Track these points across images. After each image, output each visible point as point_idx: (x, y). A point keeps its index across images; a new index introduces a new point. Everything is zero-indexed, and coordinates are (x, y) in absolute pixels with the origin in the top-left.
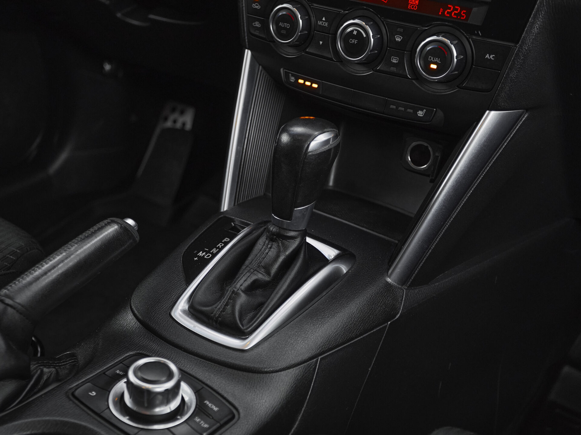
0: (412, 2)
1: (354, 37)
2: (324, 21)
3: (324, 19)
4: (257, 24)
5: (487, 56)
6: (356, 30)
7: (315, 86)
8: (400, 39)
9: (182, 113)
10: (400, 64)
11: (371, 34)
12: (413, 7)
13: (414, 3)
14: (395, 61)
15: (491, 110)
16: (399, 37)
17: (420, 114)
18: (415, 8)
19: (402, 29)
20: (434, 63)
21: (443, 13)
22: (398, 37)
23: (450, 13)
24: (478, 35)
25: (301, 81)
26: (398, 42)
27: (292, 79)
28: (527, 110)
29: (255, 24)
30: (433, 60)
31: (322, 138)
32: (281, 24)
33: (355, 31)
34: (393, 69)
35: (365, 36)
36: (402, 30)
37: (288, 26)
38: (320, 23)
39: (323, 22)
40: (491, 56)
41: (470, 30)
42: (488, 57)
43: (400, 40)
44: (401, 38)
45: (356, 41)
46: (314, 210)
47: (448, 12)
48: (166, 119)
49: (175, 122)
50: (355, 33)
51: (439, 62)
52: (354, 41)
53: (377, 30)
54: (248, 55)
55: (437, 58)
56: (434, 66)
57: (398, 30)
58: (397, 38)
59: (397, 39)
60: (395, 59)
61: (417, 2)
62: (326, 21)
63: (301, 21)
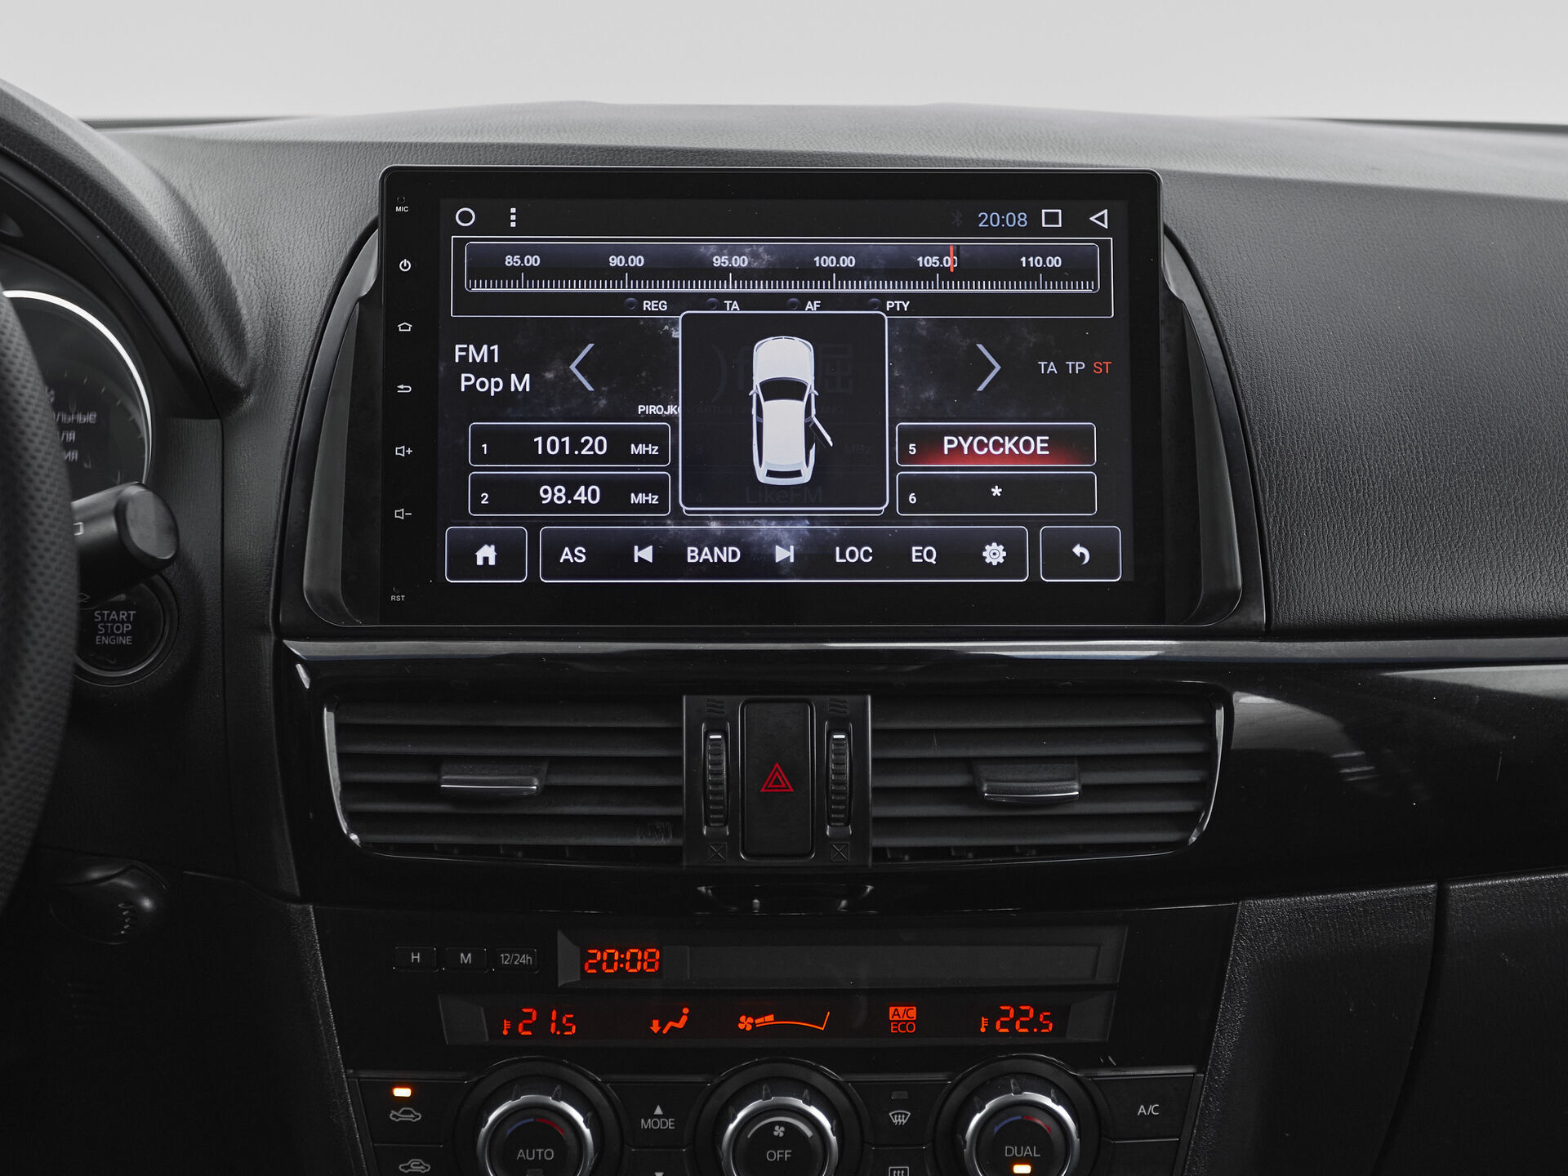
0: (898, 1015)
1: (778, 1143)
2: (659, 1116)
3: (658, 1111)
4: (417, 1166)
5: (1142, 1110)
6: (780, 1124)
8: (905, 1119)
11: (827, 1127)
12: (903, 1027)
13: (906, 1018)
16: (901, 1114)
18: (911, 1027)
19: (906, 1093)
20: (1022, 1161)
21: (992, 1027)
22: (898, 1114)
23: (1011, 1024)
24: (1108, 1065)
26: (900, 1126)
29: (409, 1167)
30: (1019, 1152)
32: (521, 1154)
33: (777, 1128)
35: (809, 1133)
36: (905, 1095)
37: (548, 1154)
38: (647, 1124)
39: (659, 1119)
40: (1151, 1108)
41: (1082, 1056)
42: (1144, 1111)
43: (904, 1122)
44: (906, 1115)
45: (788, 1153)
47: (1004, 1025)
50: (779, 1131)
51: (1035, 1155)
52: (780, 1153)
55: (1028, 1147)
56: (1022, 1169)
57: (895, 1095)
58: (896, 1116)
59: (895, 1121)
60: (899, 1172)
61: (913, 1013)
62: (666, 1115)
63: (587, 1131)
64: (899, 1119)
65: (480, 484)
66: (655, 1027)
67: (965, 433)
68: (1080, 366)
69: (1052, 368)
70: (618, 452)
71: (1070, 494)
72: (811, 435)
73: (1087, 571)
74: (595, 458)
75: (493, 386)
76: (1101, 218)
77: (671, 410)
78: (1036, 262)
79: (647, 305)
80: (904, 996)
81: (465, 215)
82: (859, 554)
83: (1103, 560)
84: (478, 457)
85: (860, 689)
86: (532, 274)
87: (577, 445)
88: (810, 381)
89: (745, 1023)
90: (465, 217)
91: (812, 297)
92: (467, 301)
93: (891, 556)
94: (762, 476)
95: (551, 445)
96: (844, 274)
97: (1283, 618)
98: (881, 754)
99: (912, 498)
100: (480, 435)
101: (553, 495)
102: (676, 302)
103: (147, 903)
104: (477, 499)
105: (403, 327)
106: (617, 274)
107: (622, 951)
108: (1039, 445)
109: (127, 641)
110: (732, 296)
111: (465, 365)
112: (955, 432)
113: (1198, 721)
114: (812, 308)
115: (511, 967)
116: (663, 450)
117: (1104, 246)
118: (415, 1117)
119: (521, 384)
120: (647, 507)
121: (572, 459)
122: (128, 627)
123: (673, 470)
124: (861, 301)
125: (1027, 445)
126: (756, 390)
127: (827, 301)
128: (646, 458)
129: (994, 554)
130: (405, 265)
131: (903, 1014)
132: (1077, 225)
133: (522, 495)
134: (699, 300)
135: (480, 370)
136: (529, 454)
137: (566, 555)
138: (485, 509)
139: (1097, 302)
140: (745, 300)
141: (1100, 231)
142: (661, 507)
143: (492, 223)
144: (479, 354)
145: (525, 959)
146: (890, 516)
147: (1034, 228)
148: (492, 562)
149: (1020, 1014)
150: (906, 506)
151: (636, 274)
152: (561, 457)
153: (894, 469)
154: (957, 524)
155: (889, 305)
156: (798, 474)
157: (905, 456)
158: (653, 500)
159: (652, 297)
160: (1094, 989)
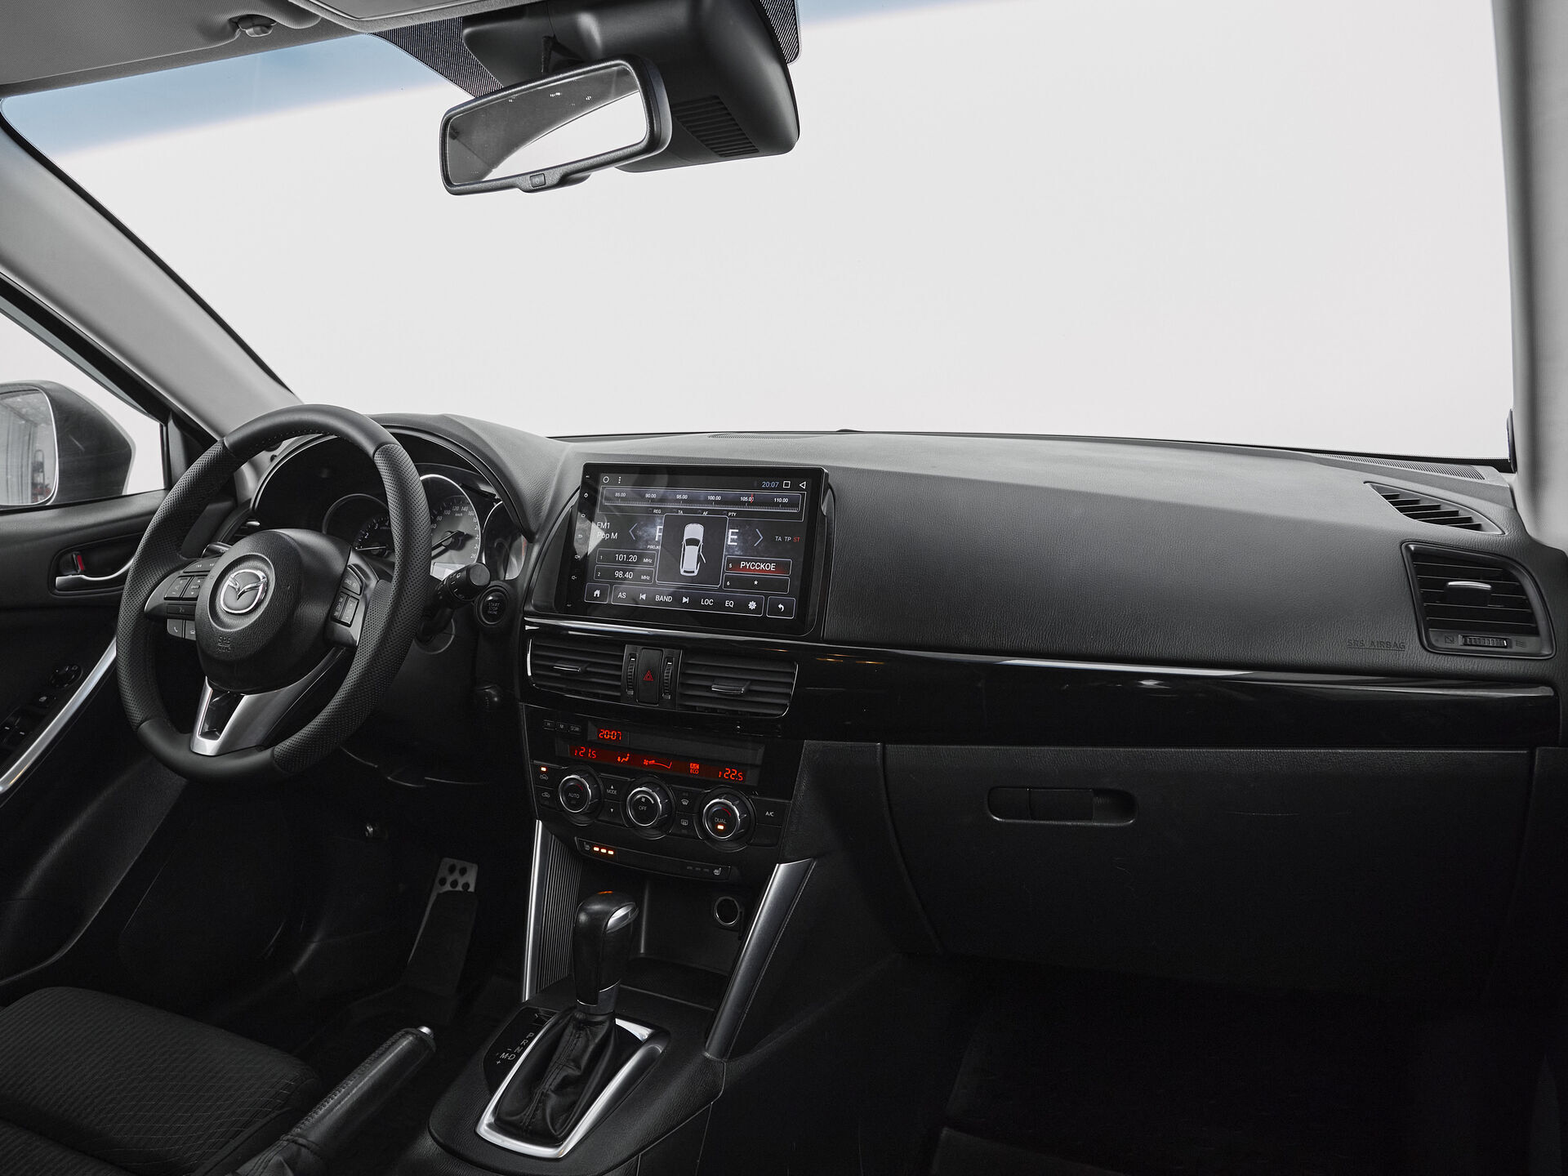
1: (644, 803)
3: (612, 787)
4: (546, 795)
6: (644, 797)
7: (611, 853)
8: (687, 803)
9: (463, 872)
10: (690, 827)
11: (659, 800)
12: (693, 771)
14: (684, 824)
15: (780, 863)
16: (686, 801)
17: (717, 872)
18: (696, 771)
20: (721, 824)
21: (722, 775)
23: (729, 775)
24: (755, 794)
25: (596, 849)
26: (685, 806)
27: (587, 847)
28: (815, 858)
29: (544, 795)
30: (719, 821)
31: (620, 913)
32: (570, 794)
34: (684, 832)
35: (653, 802)
36: (687, 795)
37: (577, 796)
38: (608, 791)
39: (612, 790)
40: (771, 813)
41: (748, 790)
42: (769, 814)
45: (646, 808)
46: (621, 986)
47: (726, 775)
48: (443, 882)
49: (454, 884)
50: (643, 800)
51: (724, 823)
52: (643, 807)
53: (664, 796)
54: (539, 825)
55: (722, 819)
56: (721, 827)
57: (684, 794)
58: (684, 801)
60: (684, 822)
61: (698, 767)
62: (614, 789)
63: (590, 790)
64: (685, 803)
65: (599, 570)
66: (619, 760)
67: (748, 561)
68: (789, 539)
69: (780, 539)
70: (640, 561)
71: (779, 585)
72: (699, 559)
73: (783, 614)
74: (633, 563)
75: (606, 537)
76: (803, 485)
77: (657, 547)
78: (779, 500)
79: (655, 511)
80: (695, 760)
81: (605, 479)
82: (709, 602)
83: (787, 612)
84: (599, 560)
85: (680, 648)
86: (623, 499)
87: (628, 558)
88: (701, 541)
89: (646, 762)
90: (606, 479)
91: (706, 510)
92: (603, 508)
93: (719, 604)
94: (682, 573)
95: (620, 557)
96: (717, 502)
98: (683, 672)
99: (728, 583)
100: (600, 553)
101: (619, 575)
102: (663, 510)
103: (496, 699)
104: (597, 575)
106: (648, 500)
107: (610, 731)
108: (772, 567)
109: (496, 613)
110: (681, 509)
111: (599, 529)
112: (745, 560)
113: (790, 670)
114: (705, 514)
115: (575, 732)
116: (653, 561)
117: (803, 495)
118: (546, 778)
119: (614, 536)
120: (646, 580)
121: (626, 563)
122: (497, 608)
123: (655, 568)
124: (721, 512)
125: (768, 566)
126: (684, 542)
127: (710, 512)
128: (648, 564)
129: (752, 605)
130: (586, 495)
131: (694, 767)
132: (795, 487)
133: (609, 574)
134: (671, 510)
136: (613, 560)
137: (620, 596)
138: (599, 578)
139: (798, 516)
140: (685, 510)
141: (803, 490)
142: (650, 581)
143: (614, 483)
144: (604, 526)
145: (577, 729)
146: (720, 589)
147: (780, 488)
148: (598, 596)
149: (732, 772)
150: (726, 586)
151: (653, 500)
152: (623, 562)
153: (724, 572)
154: (739, 593)
155: (730, 514)
156: (693, 572)
157: (728, 569)
158: (648, 578)
159: (657, 508)
160: (753, 766)
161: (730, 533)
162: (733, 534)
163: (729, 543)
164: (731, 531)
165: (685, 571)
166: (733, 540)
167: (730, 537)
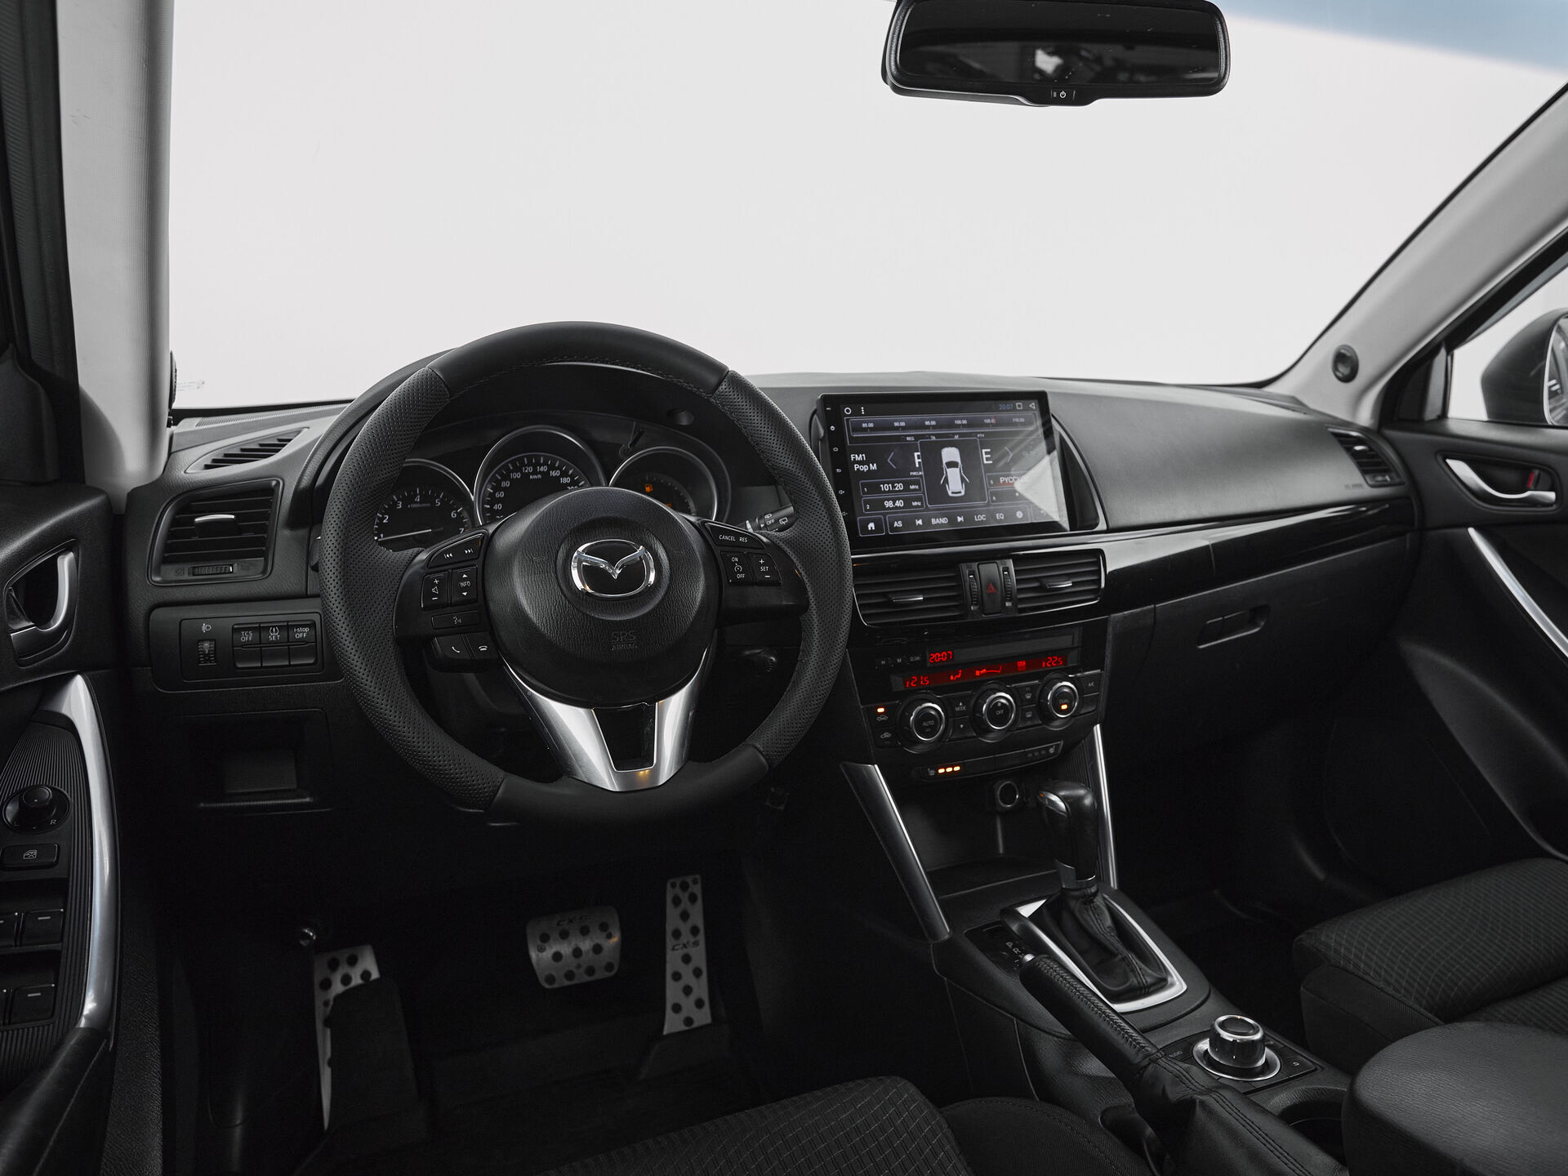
1: (1000, 708)
3: (960, 704)
4: (886, 734)
5: (1090, 685)
6: (998, 702)
7: (957, 768)
8: (1030, 696)
10: (1033, 718)
11: (1011, 700)
12: (1023, 668)
14: (1029, 716)
15: (1096, 725)
17: (1052, 750)
18: (1025, 667)
19: (1030, 688)
20: (1064, 704)
21: (1046, 665)
22: (1028, 695)
23: (1052, 664)
24: (1080, 671)
25: (941, 771)
26: (1029, 700)
27: (932, 773)
29: (883, 736)
30: (1063, 702)
32: (924, 724)
33: (997, 704)
34: (1028, 723)
35: (1007, 703)
37: (932, 723)
38: (957, 709)
39: (961, 707)
40: (1092, 684)
45: (1002, 710)
47: (1049, 664)
48: (326, 985)
49: (346, 980)
51: (1067, 702)
52: (999, 711)
55: (1065, 699)
56: (1064, 707)
57: (1026, 690)
60: (1029, 714)
62: (963, 705)
63: (943, 714)
64: (1028, 697)
65: (866, 502)
66: (952, 678)
67: (1006, 476)
68: (1035, 453)
69: (1027, 454)
70: (906, 489)
72: (963, 480)
74: (900, 491)
75: (865, 468)
76: (1033, 405)
77: (920, 473)
78: (1018, 419)
79: (908, 439)
80: (1020, 658)
81: (848, 410)
82: (982, 518)
84: (864, 493)
85: (1007, 559)
86: (871, 429)
87: (894, 487)
88: (959, 462)
89: (978, 673)
90: (848, 411)
91: (956, 434)
92: (852, 439)
93: (991, 518)
94: (950, 494)
95: (886, 487)
96: (964, 426)
97: (1112, 525)
98: (1019, 577)
99: (994, 498)
100: (864, 485)
101: (888, 504)
102: (917, 437)
104: (866, 507)
105: (836, 449)
106: (897, 428)
107: (941, 653)
108: (1027, 479)
110: (933, 435)
111: (856, 462)
112: (1003, 476)
113: (1095, 560)
114: (956, 437)
115: (914, 662)
116: (920, 487)
117: (1034, 414)
118: (885, 718)
119: (874, 467)
120: (917, 506)
121: (892, 491)
123: (924, 493)
124: (970, 434)
125: (1024, 479)
126: (944, 465)
127: (961, 435)
128: (915, 490)
129: (1020, 515)
130: (832, 428)
131: (1022, 664)
132: (1027, 408)
133: (879, 505)
134: (923, 436)
135: (860, 463)
136: (879, 491)
137: (896, 524)
138: (869, 510)
139: (1036, 432)
140: (937, 436)
141: (1034, 409)
142: (922, 506)
143: (856, 413)
144: (859, 458)
145: (918, 658)
146: (989, 505)
147: (1014, 409)
148: (873, 528)
149: (1053, 659)
150: (993, 501)
151: (903, 428)
152: (890, 491)
153: (988, 489)
154: (1008, 505)
155: (978, 435)
156: (960, 492)
157: (990, 485)
158: (919, 504)
159: (909, 436)
160: (1073, 649)
161: (984, 454)
162: (986, 453)
163: (985, 462)
164: (984, 451)
165: (953, 493)
166: (987, 459)
167: (985, 456)
